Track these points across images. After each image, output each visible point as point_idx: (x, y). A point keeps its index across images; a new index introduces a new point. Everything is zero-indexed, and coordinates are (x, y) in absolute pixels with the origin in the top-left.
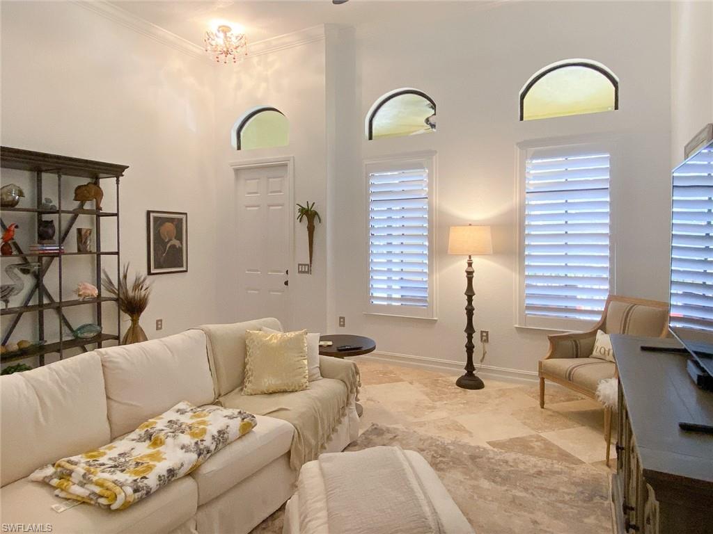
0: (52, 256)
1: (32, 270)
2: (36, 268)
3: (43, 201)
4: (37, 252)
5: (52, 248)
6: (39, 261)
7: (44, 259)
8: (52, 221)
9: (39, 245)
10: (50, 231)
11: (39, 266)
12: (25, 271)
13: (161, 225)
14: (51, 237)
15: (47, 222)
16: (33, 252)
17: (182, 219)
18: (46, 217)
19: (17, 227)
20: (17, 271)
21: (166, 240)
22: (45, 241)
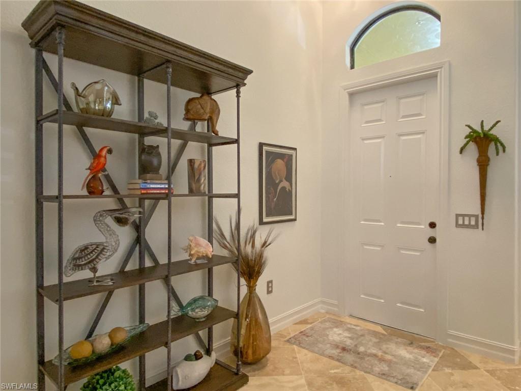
0: (157, 198)
1: (132, 219)
2: (137, 216)
3: (146, 115)
4: (138, 192)
5: (157, 186)
6: (140, 206)
7: (147, 202)
8: (158, 146)
9: (140, 181)
10: (155, 161)
11: (140, 213)
12: (120, 221)
13: (273, 161)
14: (156, 170)
15: (151, 147)
16: (132, 192)
17: (292, 155)
18: (150, 140)
19: (110, 151)
20: (109, 221)
21: (277, 182)
22: (148, 176)
